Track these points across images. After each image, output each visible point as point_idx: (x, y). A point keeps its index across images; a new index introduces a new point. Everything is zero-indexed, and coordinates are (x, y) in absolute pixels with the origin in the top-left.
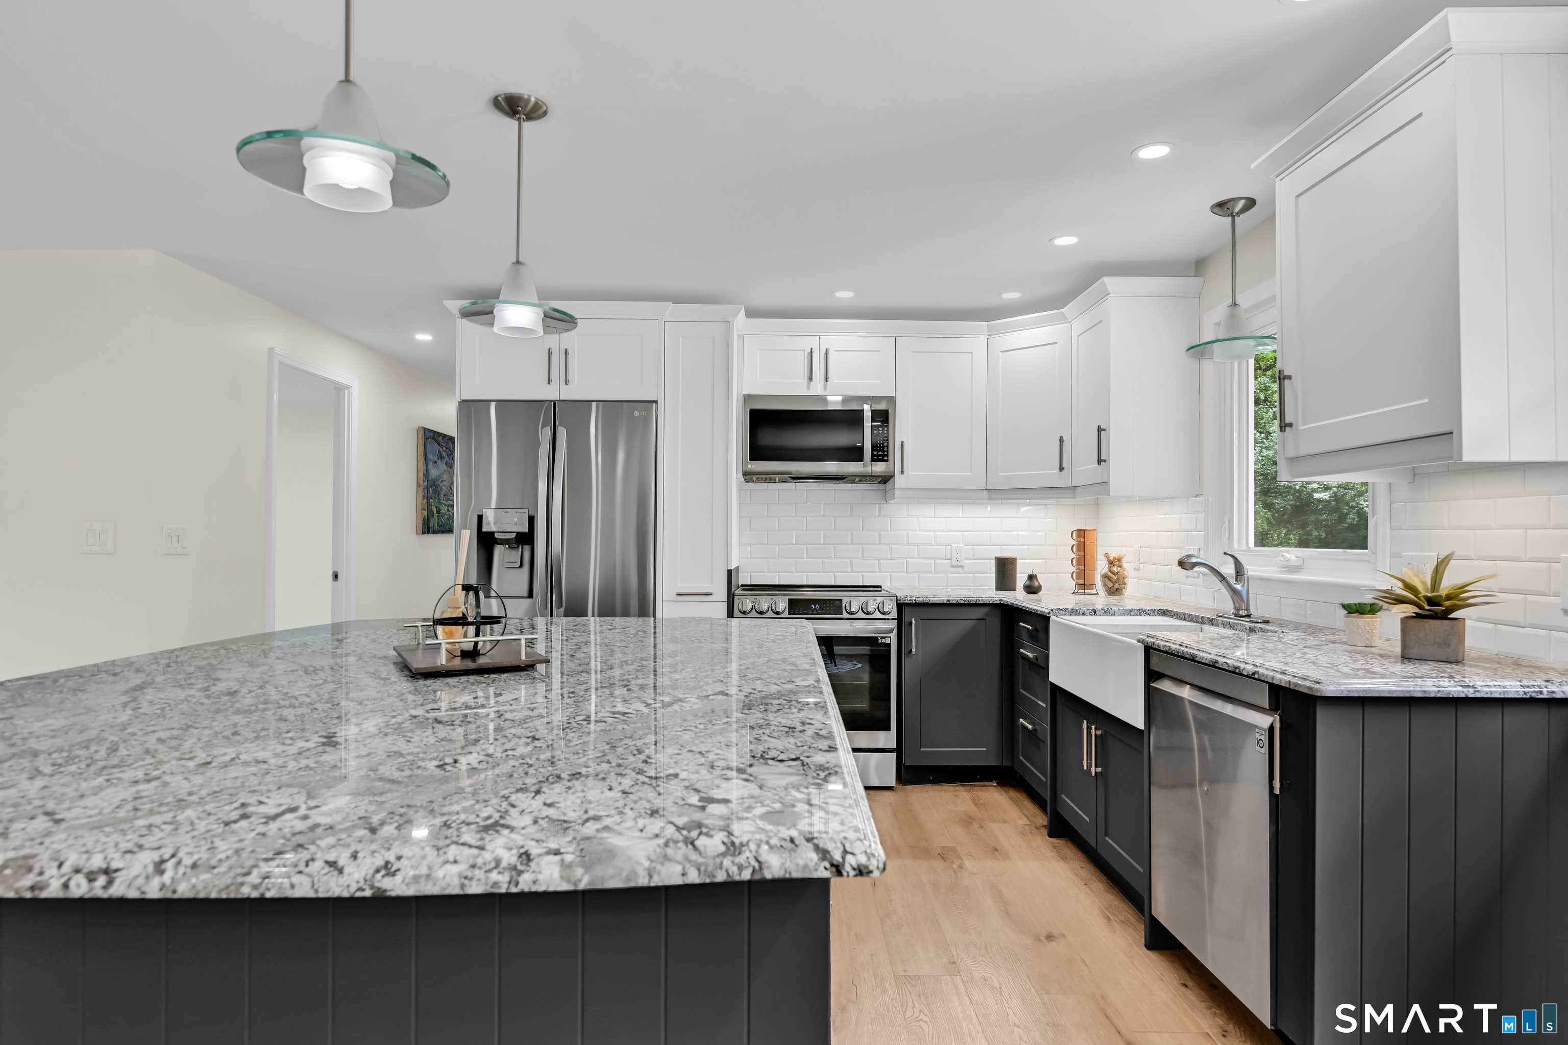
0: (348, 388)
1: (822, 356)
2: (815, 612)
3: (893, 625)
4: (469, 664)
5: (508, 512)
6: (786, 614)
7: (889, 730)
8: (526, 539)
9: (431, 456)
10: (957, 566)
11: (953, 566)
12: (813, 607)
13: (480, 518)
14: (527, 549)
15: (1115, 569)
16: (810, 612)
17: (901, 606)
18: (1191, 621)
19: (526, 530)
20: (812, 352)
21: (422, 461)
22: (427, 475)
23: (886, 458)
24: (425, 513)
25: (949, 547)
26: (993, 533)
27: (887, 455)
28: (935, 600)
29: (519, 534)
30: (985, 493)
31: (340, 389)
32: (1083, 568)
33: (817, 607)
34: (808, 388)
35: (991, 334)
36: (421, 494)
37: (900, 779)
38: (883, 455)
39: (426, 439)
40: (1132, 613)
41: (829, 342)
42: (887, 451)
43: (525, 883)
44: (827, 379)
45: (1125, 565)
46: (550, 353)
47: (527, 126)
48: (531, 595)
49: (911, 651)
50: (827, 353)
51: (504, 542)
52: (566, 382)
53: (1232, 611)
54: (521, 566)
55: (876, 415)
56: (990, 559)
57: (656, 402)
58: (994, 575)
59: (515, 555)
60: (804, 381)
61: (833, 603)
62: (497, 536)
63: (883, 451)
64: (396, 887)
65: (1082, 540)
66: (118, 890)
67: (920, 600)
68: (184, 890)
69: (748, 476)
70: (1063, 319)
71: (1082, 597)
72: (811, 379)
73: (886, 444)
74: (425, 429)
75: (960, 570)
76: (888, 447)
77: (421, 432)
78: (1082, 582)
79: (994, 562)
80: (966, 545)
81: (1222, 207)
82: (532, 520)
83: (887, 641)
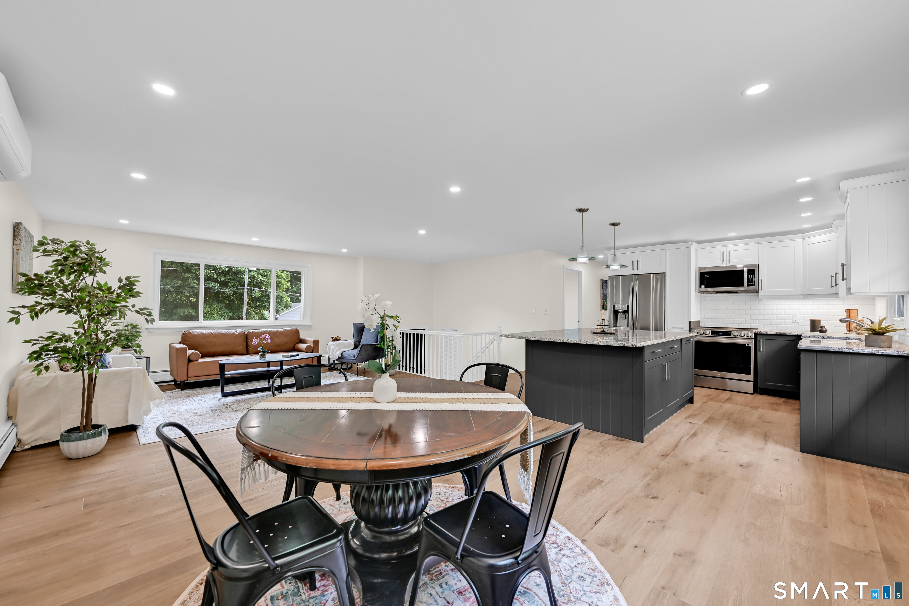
0: (581, 272)
1: (728, 253)
2: (721, 335)
3: (752, 341)
4: (603, 332)
6: (710, 335)
7: (750, 374)
8: (626, 312)
9: (604, 287)
11: (793, 323)
12: (720, 333)
13: (614, 306)
14: (627, 314)
17: (756, 335)
19: (626, 310)
20: (723, 252)
21: (602, 288)
22: (603, 293)
24: (603, 304)
25: (792, 316)
27: (754, 284)
28: (770, 333)
29: (624, 311)
30: (802, 296)
31: (579, 273)
33: (722, 333)
34: (722, 264)
35: (804, 238)
36: (601, 299)
37: (754, 392)
38: (753, 284)
39: (603, 283)
40: (842, 339)
41: (730, 248)
42: (755, 283)
43: (600, 344)
44: (729, 261)
46: (633, 262)
47: (616, 227)
48: (628, 326)
49: (760, 350)
50: (729, 252)
51: (620, 312)
52: (638, 269)
54: (625, 319)
55: (749, 271)
57: (665, 273)
58: (809, 326)
59: (624, 316)
60: (721, 262)
61: (728, 333)
63: (753, 283)
64: (588, 343)
66: (564, 342)
67: (764, 333)
68: (570, 342)
69: (701, 293)
71: (848, 335)
72: (723, 261)
73: (753, 280)
74: (602, 280)
75: (797, 324)
76: (755, 281)
77: (601, 281)
78: (849, 329)
79: (809, 321)
80: (800, 315)
82: (628, 307)
83: (750, 346)
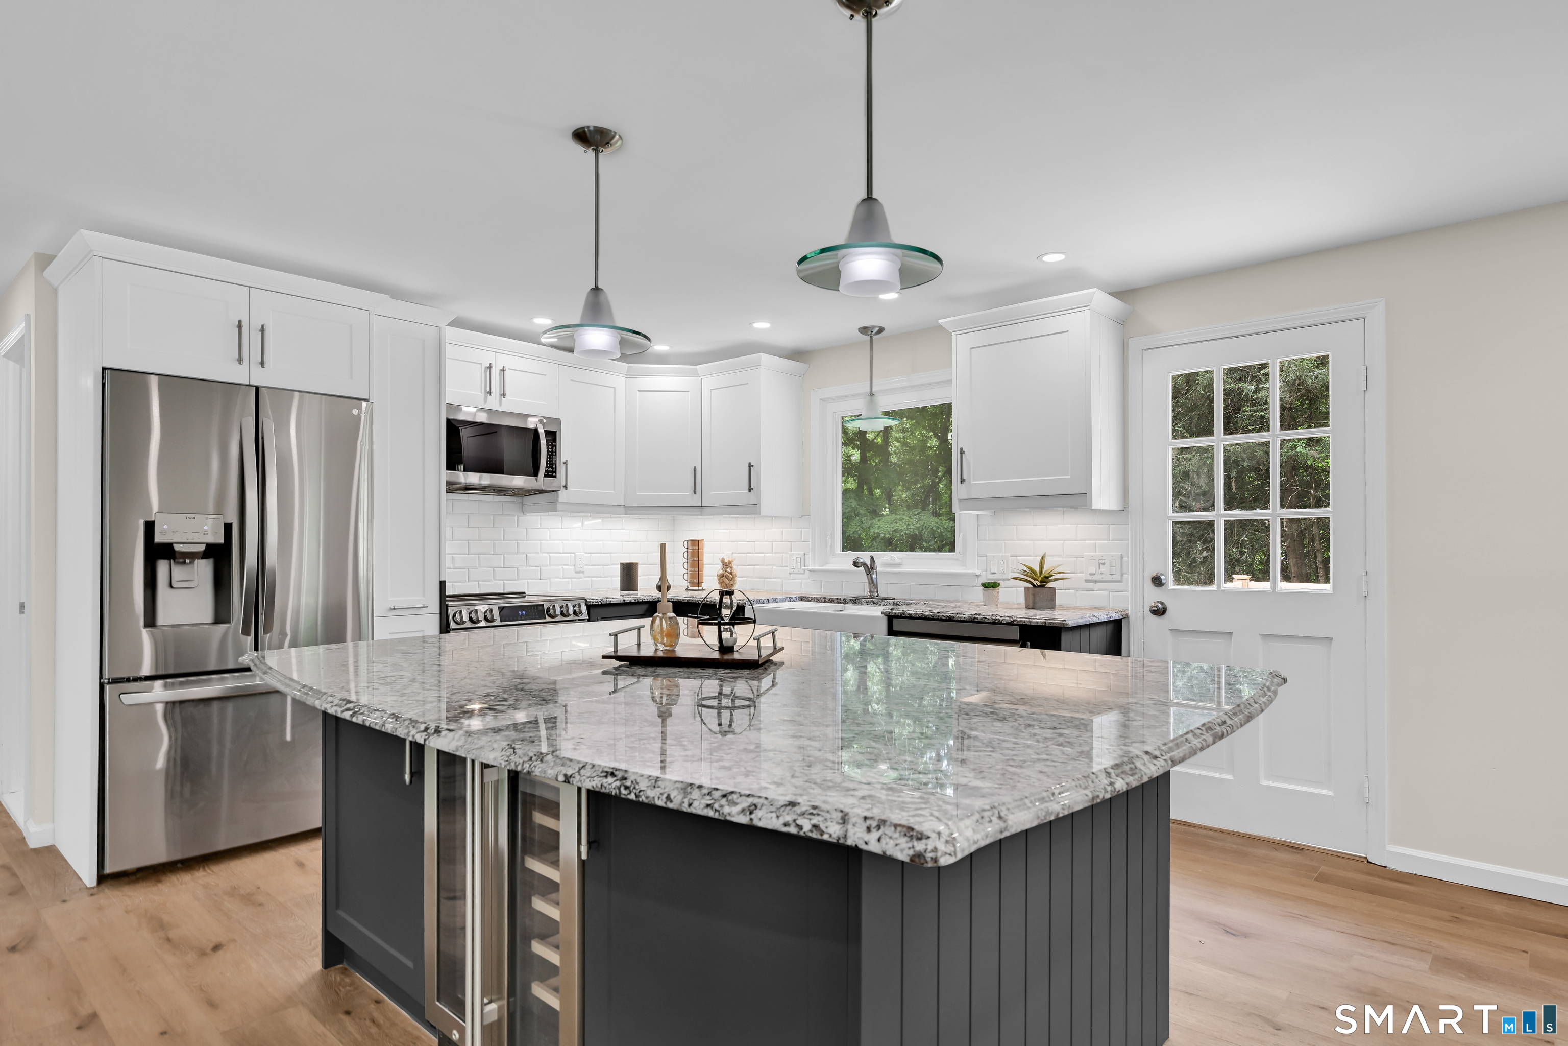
1: (498, 372)
2: (523, 618)
5: (194, 518)
6: (498, 622)
8: (220, 551)
10: (580, 572)
11: (576, 572)
12: (520, 613)
13: (150, 525)
15: (729, 570)
16: (519, 618)
17: (589, 609)
18: (832, 602)
19: (222, 541)
20: (490, 367)
23: (554, 474)
25: (573, 555)
26: (605, 542)
27: (555, 472)
29: (209, 546)
30: (622, 509)
32: (697, 570)
33: (523, 612)
34: (487, 402)
41: (506, 360)
42: (556, 468)
44: (503, 395)
45: (734, 567)
46: (240, 325)
50: (504, 371)
52: (262, 364)
53: (869, 594)
54: (199, 585)
55: (546, 435)
56: (617, 565)
57: (368, 401)
58: (619, 579)
60: (483, 395)
61: (537, 608)
62: (177, 548)
63: (553, 468)
65: (697, 548)
67: (604, 601)
69: (453, 488)
70: (695, 374)
72: (489, 393)
73: (554, 462)
75: (582, 575)
76: (555, 464)
78: (697, 581)
79: (619, 567)
80: (586, 553)
81: (864, 330)
82: (227, 531)
